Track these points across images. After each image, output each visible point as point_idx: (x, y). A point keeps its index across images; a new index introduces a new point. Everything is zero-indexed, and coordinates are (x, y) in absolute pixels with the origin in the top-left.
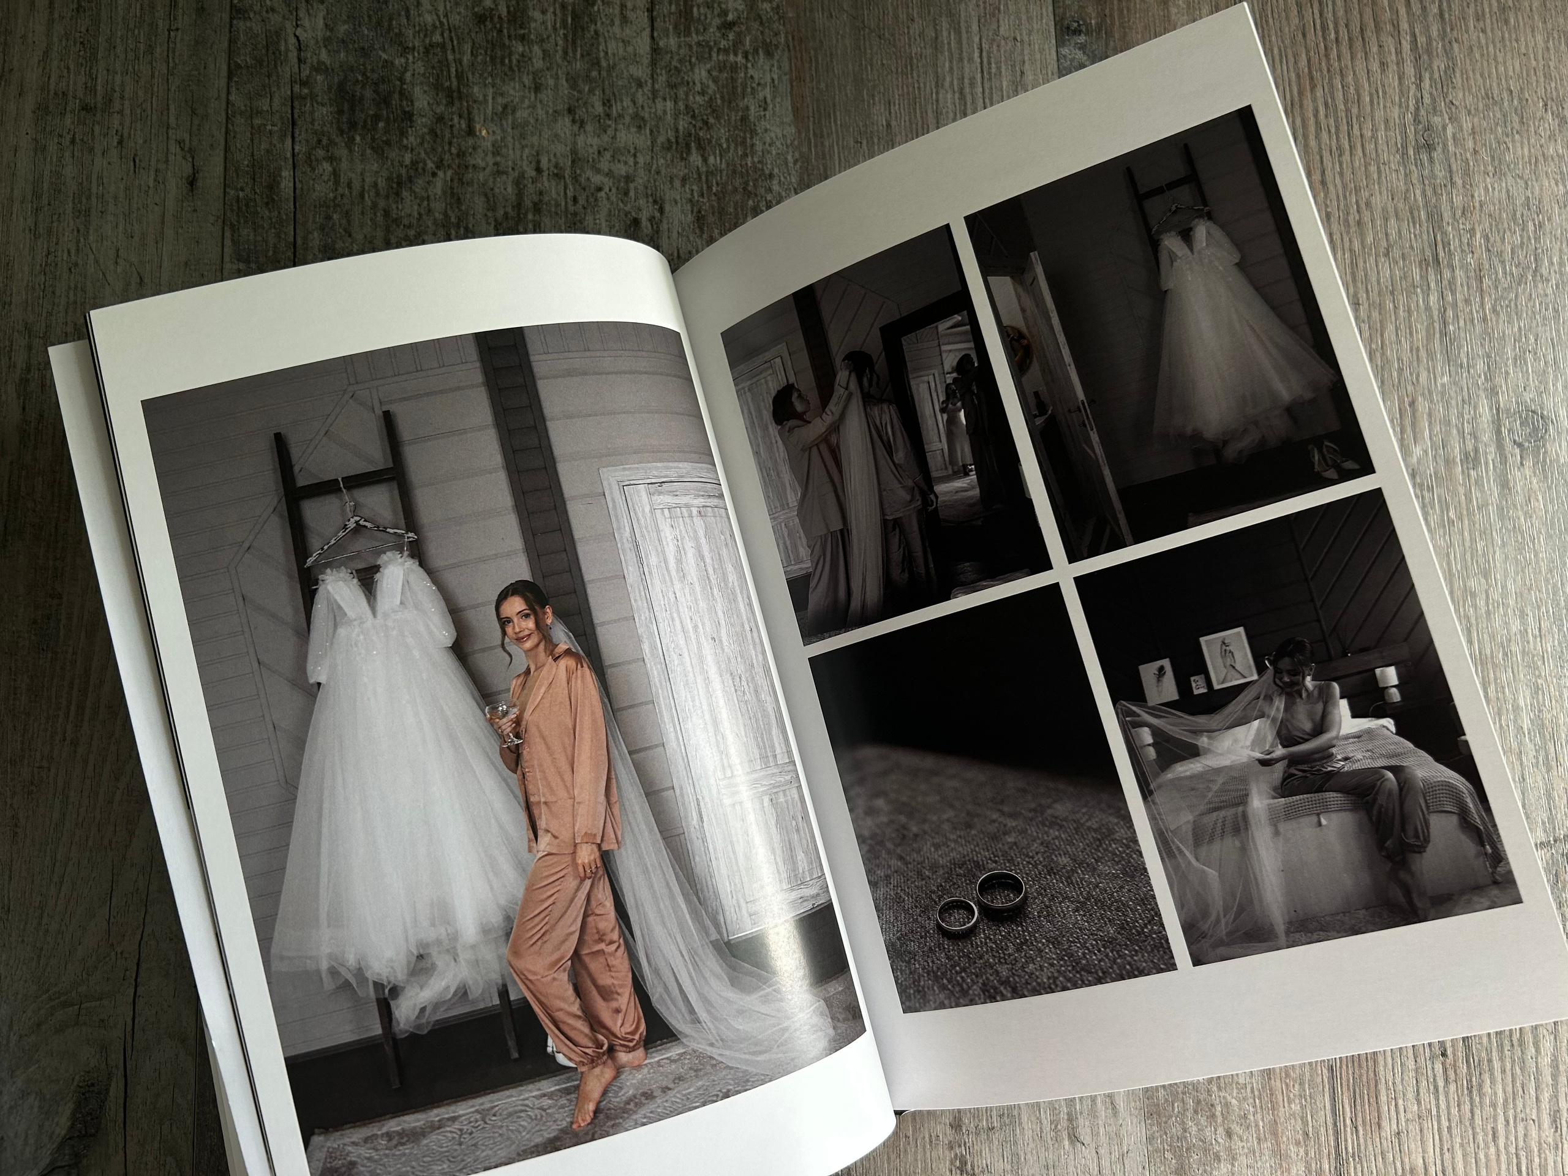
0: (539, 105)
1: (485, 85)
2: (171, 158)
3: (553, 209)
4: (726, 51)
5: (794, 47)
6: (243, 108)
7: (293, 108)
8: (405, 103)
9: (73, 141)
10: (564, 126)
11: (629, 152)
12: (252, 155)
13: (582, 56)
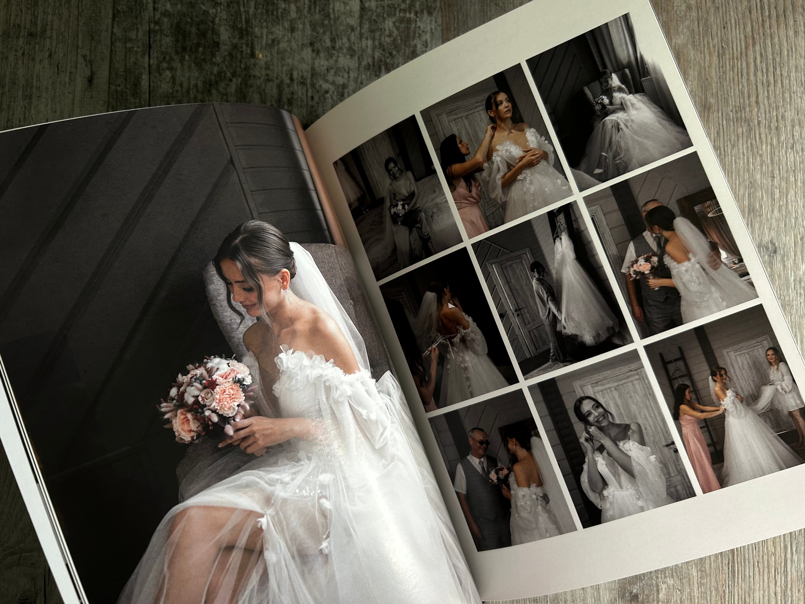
0: (293, 40)
1: (262, 27)
2: (79, 65)
3: (299, 103)
4: (404, 11)
5: (445, 9)
6: (121, 37)
7: (150, 38)
8: (215, 36)
9: (23, 54)
10: (307, 53)
11: (345, 70)
12: (126, 65)
13: (320, 11)
